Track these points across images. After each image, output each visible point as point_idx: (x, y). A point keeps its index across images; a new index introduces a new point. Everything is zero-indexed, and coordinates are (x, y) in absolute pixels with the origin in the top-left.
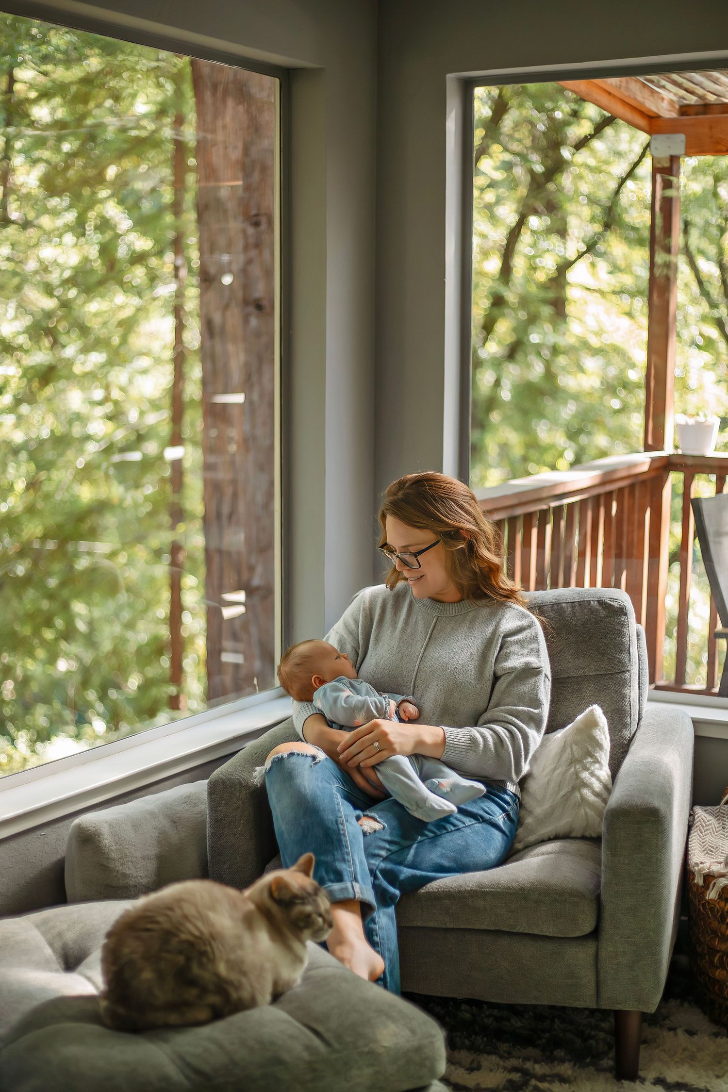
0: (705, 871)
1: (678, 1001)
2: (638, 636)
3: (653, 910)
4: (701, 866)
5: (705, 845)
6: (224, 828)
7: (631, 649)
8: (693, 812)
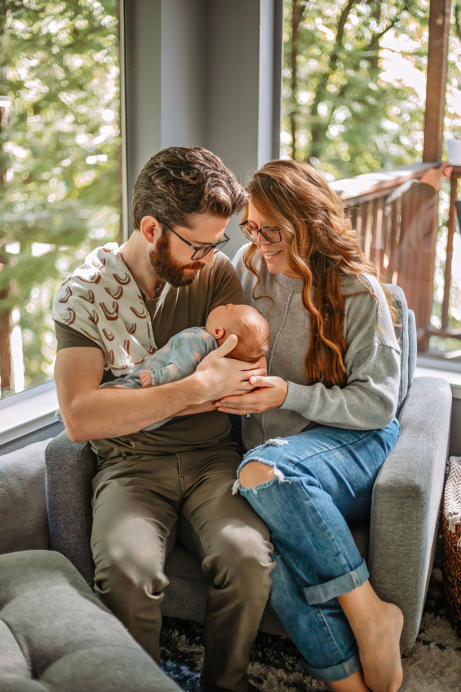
0: (457, 522)
1: (432, 615)
2: (409, 319)
3: (412, 570)
4: (454, 516)
5: (458, 494)
6: (58, 488)
7: (403, 335)
8: (450, 463)
